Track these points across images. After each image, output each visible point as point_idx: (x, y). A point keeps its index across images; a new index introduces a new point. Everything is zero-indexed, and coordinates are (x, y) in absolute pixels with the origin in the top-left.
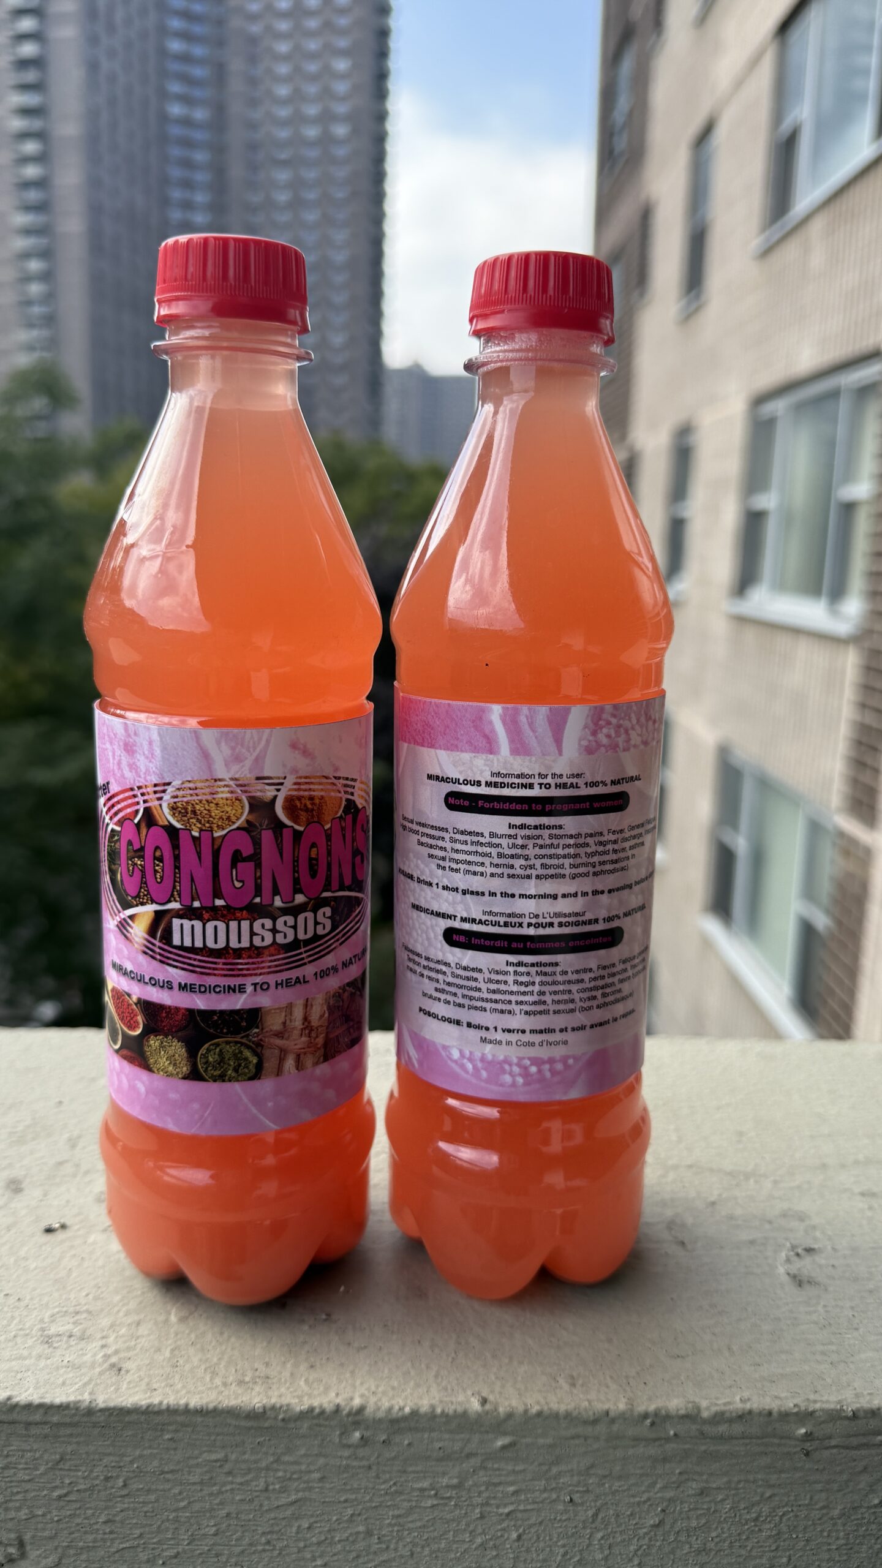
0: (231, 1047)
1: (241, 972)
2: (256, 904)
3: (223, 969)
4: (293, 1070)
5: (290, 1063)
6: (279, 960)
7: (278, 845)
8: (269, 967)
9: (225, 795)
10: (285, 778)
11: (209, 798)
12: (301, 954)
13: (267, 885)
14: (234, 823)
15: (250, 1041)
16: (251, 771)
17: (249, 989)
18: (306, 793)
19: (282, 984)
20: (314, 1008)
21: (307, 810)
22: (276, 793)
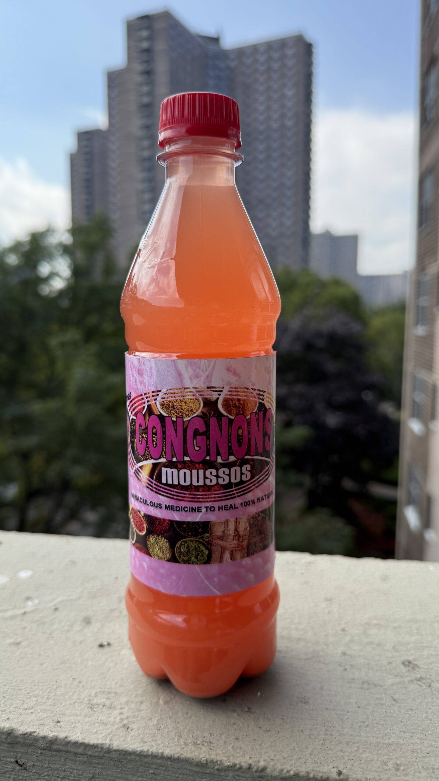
0: (193, 543)
1: (199, 500)
2: (207, 460)
3: (189, 498)
4: (229, 560)
5: (227, 555)
6: (220, 494)
7: (219, 426)
8: (215, 498)
9: (190, 397)
10: (223, 388)
11: (181, 398)
12: (233, 491)
13: (213, 450)
14: (195, 413)
15: (204, 540)
16: (204, 383)
17: (204, 510)
18: (236, 397)
19: (222, 508)
20: (241, 523)
21: (236, 407)
22: (218, 396)
